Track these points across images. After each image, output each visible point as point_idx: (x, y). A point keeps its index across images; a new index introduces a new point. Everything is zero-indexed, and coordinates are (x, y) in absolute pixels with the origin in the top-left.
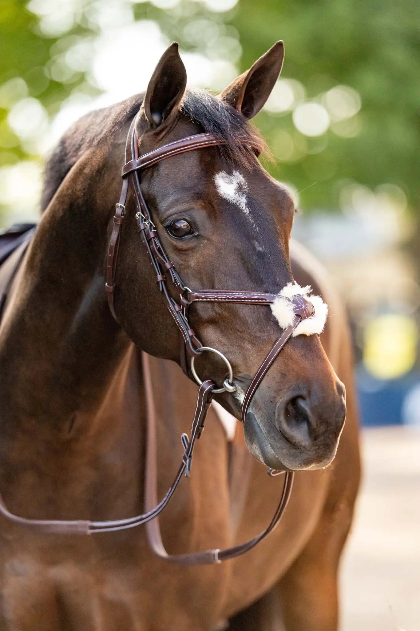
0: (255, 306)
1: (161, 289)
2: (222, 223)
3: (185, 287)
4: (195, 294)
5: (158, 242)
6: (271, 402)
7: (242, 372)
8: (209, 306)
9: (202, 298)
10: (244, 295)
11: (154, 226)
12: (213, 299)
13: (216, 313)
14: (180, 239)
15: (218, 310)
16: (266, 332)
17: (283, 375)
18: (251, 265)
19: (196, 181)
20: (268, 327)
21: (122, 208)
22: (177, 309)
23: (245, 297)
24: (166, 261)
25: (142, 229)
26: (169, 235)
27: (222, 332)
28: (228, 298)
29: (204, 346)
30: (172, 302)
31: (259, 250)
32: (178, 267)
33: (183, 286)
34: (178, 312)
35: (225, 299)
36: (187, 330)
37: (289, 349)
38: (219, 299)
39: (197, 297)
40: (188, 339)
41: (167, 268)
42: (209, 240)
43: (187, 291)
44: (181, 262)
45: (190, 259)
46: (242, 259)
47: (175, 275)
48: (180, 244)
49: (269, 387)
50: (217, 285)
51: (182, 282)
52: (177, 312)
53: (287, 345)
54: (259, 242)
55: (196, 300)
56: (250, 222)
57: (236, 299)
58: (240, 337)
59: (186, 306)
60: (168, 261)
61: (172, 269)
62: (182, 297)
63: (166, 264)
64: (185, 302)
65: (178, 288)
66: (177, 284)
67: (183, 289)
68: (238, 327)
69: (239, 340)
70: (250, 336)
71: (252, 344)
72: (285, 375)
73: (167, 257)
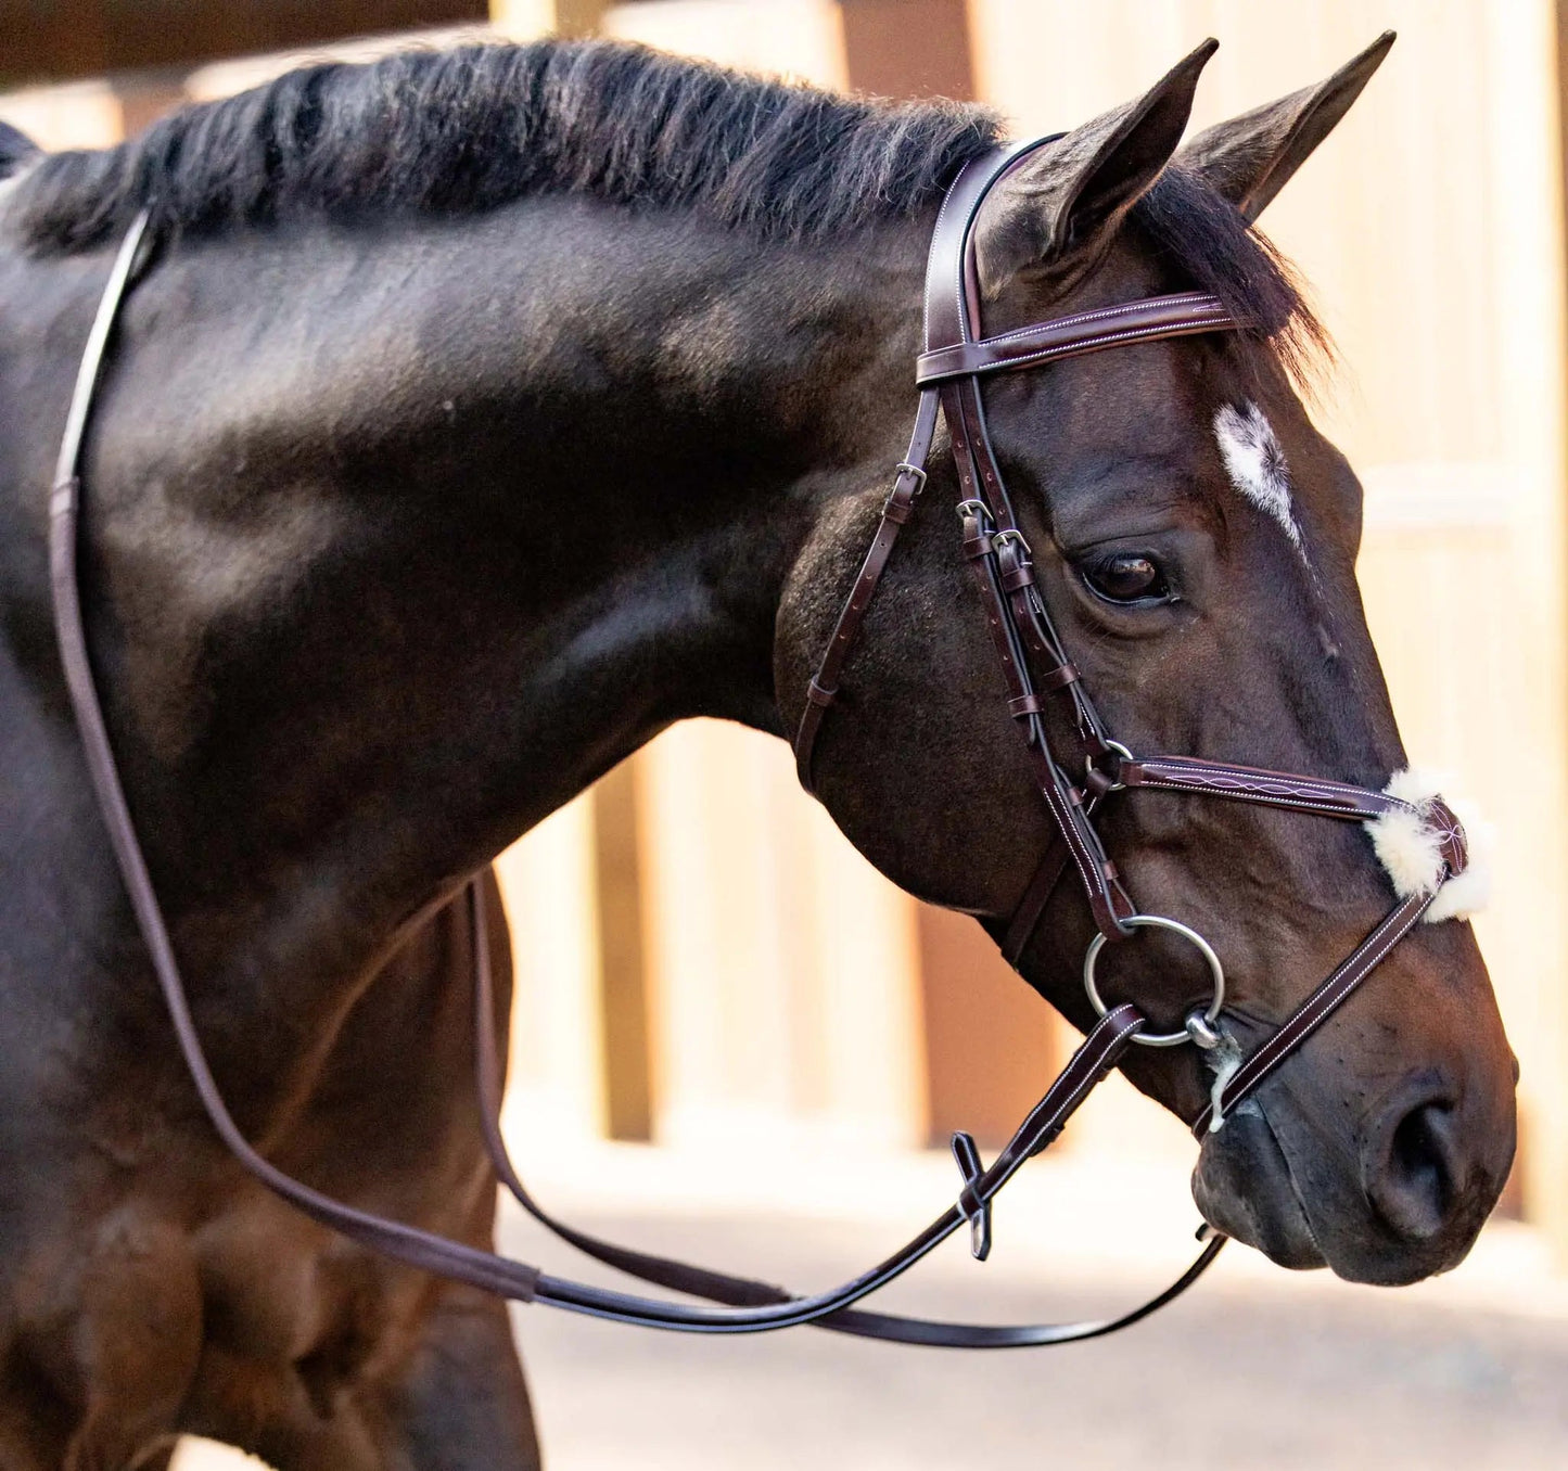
0: (1314, 820)
1: (1032, 737)
2: (1240, 569)
3: (1111, 742)
4: (1145, 766)
5: (1037, 599)
7: (1245, 999)
8: (1174, 804)
9: (1167, 781)
10: (1287, 785)
11: (1030, 551)
12: (1199, 786)
13: (1191, 822)
14: (1121, 605)
15: (1198, 816)
16: (1345, 900)
17: (1391, 1031)
18: (1311, 697)
19: (1175, 435)
20: (1353, 887)
21: (916, 478)
23: (1293, 792)
24: (1063, 661)
25: (984, 552)
26: (1085, 586)
27: (1195, 876)
28: (1244, 791)
30: (1062, 780)
31: (1333, 655)
32: (1092, 679)
33: (1106, 738)
34: (1077, 809)
35: (1233, 790)
36: (1101, 862)
37: (1410, 957)
38: (1216, 788)
39: (1148, 777)
41: (1065, 680)
42: (1205, 617)
43: (1116, 753)
44: (1104, 667)
45: (1137, 662)
46: (1283, 677)
47: (1087, 707)
48: (1117, 619)
50: (1208, 745)
53: (1407, 944)
54: (1330, 632)
55: (1143, 782)
56: (1306, 569)
58: (1257, 900)
59: (1103, 793)
60: (1065, 661)
61: (1077, 684)
62: (1093, 768)
63: (1061, 671)
64: (1100, 780)
65: (1087, 741)
66: (1087, 730)
67: (1106, 746)
68: (1253, 870)
69: (1252, 908)
70: (1291, 903)
71: (1297, 926)
72: (1395, 1031)
73: (1062, 646)
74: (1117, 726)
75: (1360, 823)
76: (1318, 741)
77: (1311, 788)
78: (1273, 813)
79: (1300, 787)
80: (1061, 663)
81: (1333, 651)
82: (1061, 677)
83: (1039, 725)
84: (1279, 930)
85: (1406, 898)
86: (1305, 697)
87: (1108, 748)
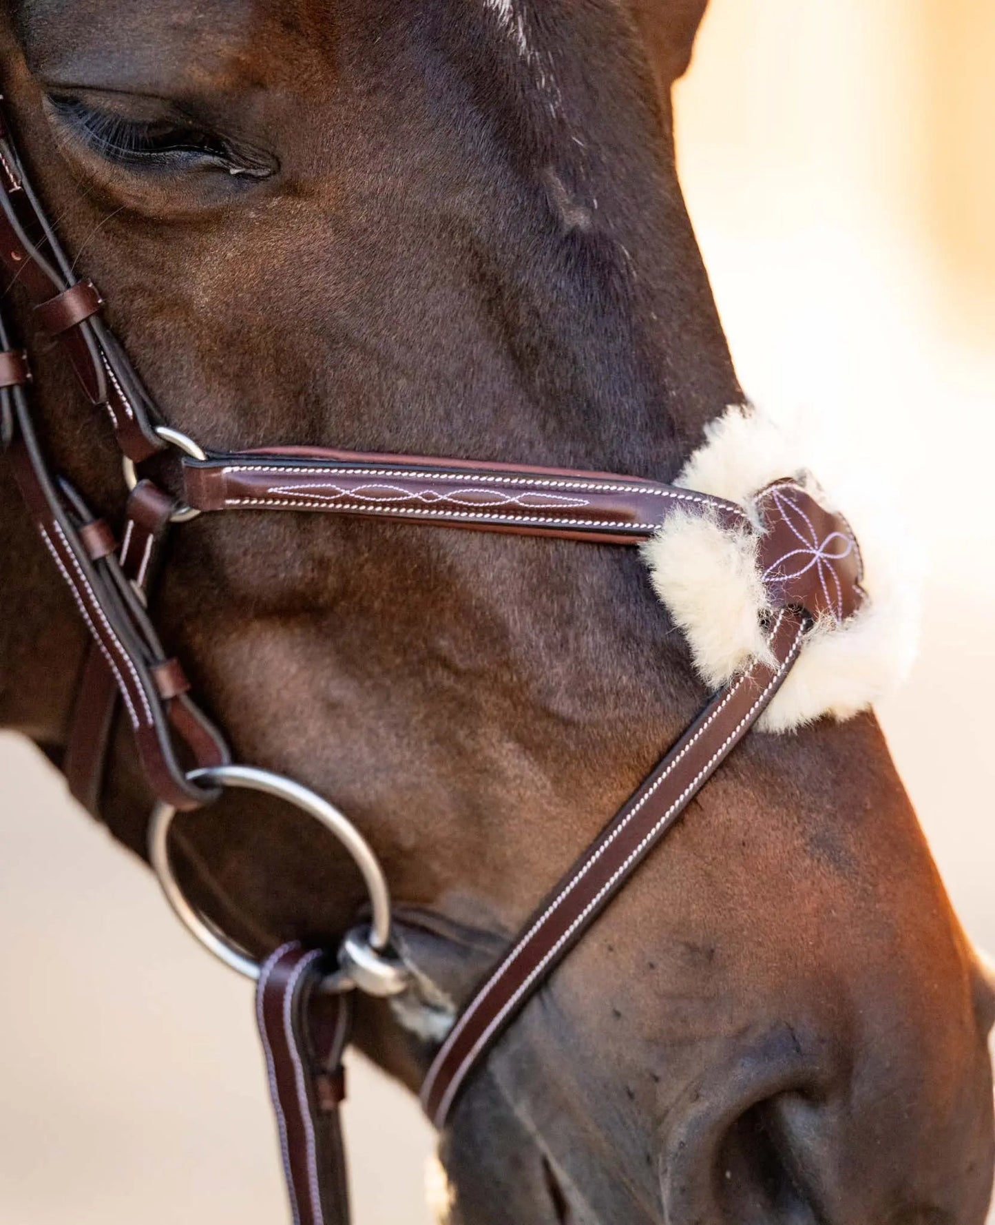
1: (8, 432)
3: (161, 430)
4: (227, 470)
6: (631, 1095)
8: (286, 537)
9: (268, 496)
10: (502, 487)
12: (336, 502)
18: (534, 313)
22: (99, 548)
23: (515, 499)
24: (64, 279)
28: (415, 504)
29: (237, 760)
30: (69, 508)
31: (577, 226)
33: (153, 423)
34: (101, 566)
35: (399, 505)
36: (147, 663)
39: (237, 491)
40: (153, 715)
41: (71, 317)
43: (174, 450)
46: (479, 278)
47: (112, 361)
48: (130, 185)
49: (617, 1014)
50: (339, 424)
51: (147, 399)
52: (96, 564)
53: (722, 784)
54: (572, 180)
55: (229, 502)
56: (524, 63)
57: (454, 507)
59: (160, 527)
60: (71, 281)
61: (94, 322)
62: (139, 478)
63: (62, 300)
64: (155, 504)
65: (120, 430)
66: (120, 410)
67: (152, 438)
68: (444, 643)
69: (446, 714)
70: (515, 707)
71: (531, 747)
72: (711, 954)
73: (69, 259)
74: (170, 399)
75: (635, 548)
76: (552, 396)
77: (549, 490)
78: (476, 540)
79: (526, 488)
80: (60, 284)
81: (579, 219)
82: (64, 312)
83: (21, 409)
84: (496, 756)
85: (723, 690)
86: (523, 312)
87: (157, 443)
